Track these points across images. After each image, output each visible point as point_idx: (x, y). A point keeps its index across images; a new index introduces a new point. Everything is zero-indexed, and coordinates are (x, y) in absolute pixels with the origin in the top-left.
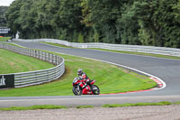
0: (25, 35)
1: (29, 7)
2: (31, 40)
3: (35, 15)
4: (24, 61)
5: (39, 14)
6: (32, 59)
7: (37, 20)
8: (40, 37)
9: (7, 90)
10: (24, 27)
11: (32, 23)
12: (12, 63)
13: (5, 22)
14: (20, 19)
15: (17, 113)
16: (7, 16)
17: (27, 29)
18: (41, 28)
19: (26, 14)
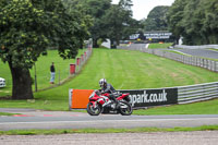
0: (189, 41)
1: (194, 7)
2: (197, 47)
3: (202, 16)
4: (188, 72)
5: (207, 14)
6: (198, 70)
7: (205, 21)
8: (208, 43)
9: (170, 107)
10: (188, 31)
11: (199, 25)
12: (175, 75)
13: (166, 25)
14: (184, 21)
15: (182, 135)
16: (168, 18)
17: (193, 33)
18: (209, 32)
19: (191, 15)
